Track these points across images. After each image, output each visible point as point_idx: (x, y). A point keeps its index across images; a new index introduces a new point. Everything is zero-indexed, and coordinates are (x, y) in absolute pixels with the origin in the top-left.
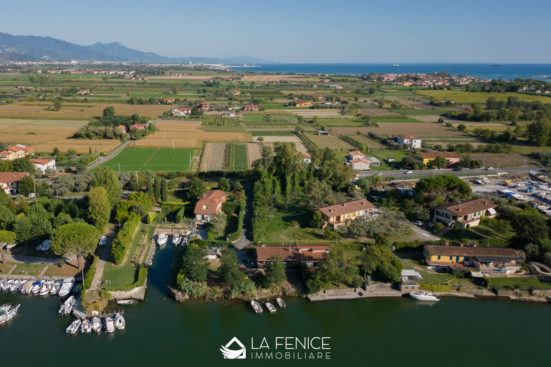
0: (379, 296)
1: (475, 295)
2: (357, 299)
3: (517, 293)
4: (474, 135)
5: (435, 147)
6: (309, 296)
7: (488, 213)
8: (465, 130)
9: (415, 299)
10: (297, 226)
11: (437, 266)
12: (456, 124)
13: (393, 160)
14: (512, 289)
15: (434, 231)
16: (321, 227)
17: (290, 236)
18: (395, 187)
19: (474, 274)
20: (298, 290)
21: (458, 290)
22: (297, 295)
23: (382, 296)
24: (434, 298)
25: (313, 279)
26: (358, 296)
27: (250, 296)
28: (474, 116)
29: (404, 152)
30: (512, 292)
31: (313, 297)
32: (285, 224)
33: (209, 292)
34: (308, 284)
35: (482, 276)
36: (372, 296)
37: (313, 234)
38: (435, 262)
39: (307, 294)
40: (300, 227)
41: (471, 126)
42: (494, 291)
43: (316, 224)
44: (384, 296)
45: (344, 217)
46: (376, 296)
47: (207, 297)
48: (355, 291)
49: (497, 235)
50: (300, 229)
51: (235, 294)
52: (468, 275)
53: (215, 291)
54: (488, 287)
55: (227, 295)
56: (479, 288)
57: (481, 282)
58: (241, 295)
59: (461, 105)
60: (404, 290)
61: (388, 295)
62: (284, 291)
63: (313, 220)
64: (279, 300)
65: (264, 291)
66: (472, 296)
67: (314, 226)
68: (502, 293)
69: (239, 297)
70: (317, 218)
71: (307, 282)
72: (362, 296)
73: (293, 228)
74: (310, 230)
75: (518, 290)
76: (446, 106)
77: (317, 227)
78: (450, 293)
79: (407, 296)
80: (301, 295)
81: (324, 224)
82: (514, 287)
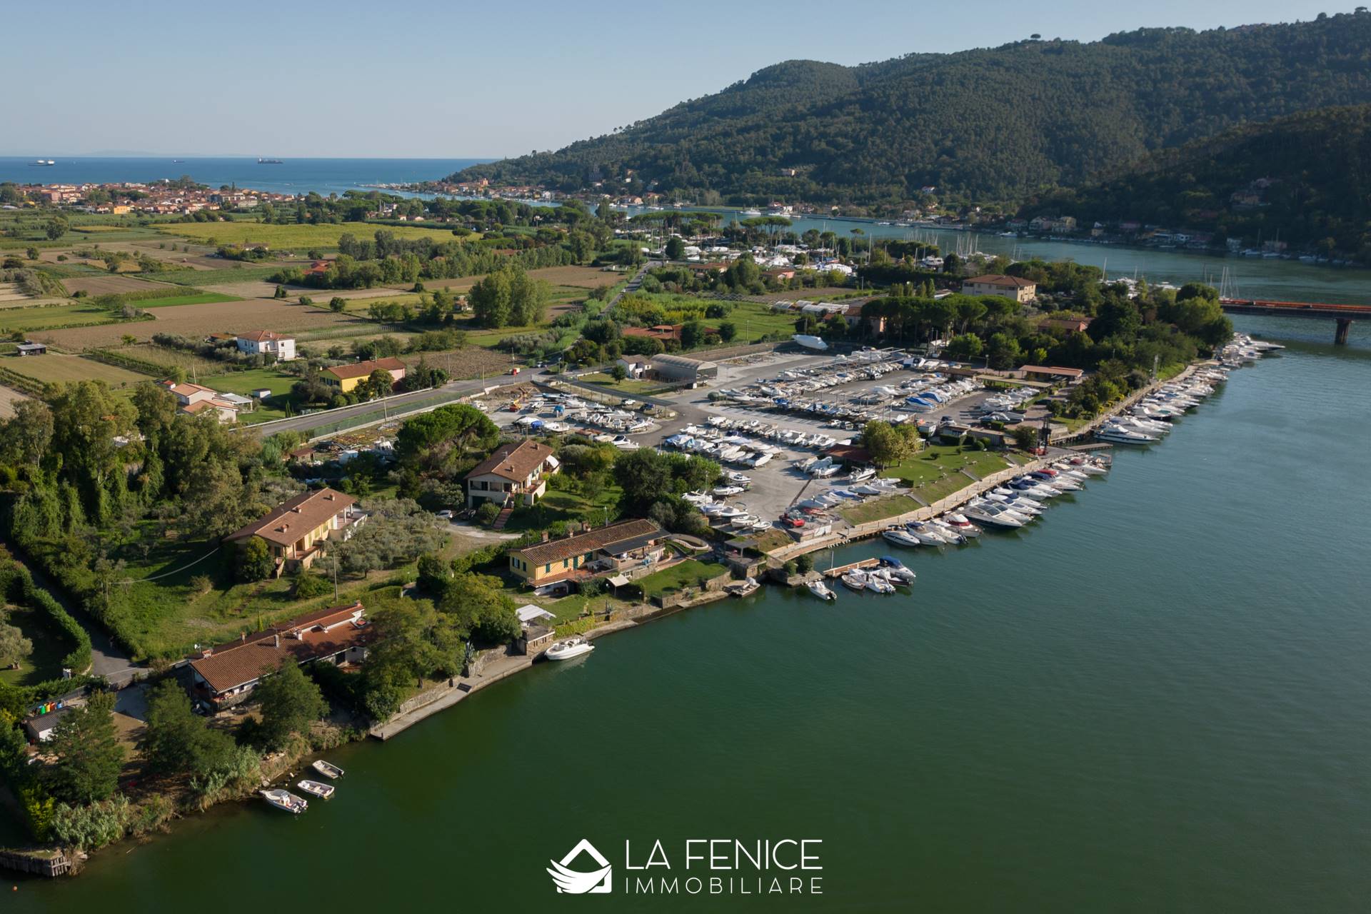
0: (497, 678)
1: (634, 620)
2: (464, 700)
3: (687, 594)
4: (370, 317)
5: (330, 352)
6: (372, 731)
7: (547, 467)
8: (346, 308)
9: (558, 661)
10: (207, 590)
11: (547, 587)
12: (322, 298)
13: (269, 392)
14: (680, 591)
15: (485, 522)
16: (274, 575)
17: (213, 617)
18: (329, 450)
19: (618, 581)
20: (344, 727)
21: (607, 619)
22: (346, 739)
23: (501, 676)
24: (586, 648)
25: (378, 687)
26: (464, 694)
27: (247, 783)
28: (341, 277)
29: (268, 371)
30: (681, 595)
31: (386, 729)
32: (172, 593)
33: (136, 818)
34: (369, 702)
35: (628, 581)
36: (486, 683)
37: (262, 595)
38: (543, 580)
39: (367, 727)
40: (216, 587)
41: (359, 300)
42: (655, 601)
43: (258, 570)
44: (505, 674)
45: (310, 538)
46: (492, 680)
47: (138, 831)
48: (451, 685)
49: (583, 504)
50: (220, 593)
51: (214, 793)
52: (606, 588)
53: (153, 809)
54: (646, 598)
55: (188, 806)
56: (634, 605)
57: (629, 593)
58: (227, 790)
59: (286, 255)
60: (533, 648)
61: (511, 672)
62: (315, 740)
63: (248, 563)
64: (319, 765)
65: (274, 758)
66: (630, 623)
67: (257, 576)
68: (668, 602)
69: (222, 798)
70: (259, 556)
71: (364, 700)
72: (471, 691)
73: (201, 595)
74: (252, 587)
75: (686, 590)
76: (257, 260)
77: (263, 576)
78: (597, 629)
79: (542, 659)
80: (354, 736)
81: (278, 566)
82: (678, 586)
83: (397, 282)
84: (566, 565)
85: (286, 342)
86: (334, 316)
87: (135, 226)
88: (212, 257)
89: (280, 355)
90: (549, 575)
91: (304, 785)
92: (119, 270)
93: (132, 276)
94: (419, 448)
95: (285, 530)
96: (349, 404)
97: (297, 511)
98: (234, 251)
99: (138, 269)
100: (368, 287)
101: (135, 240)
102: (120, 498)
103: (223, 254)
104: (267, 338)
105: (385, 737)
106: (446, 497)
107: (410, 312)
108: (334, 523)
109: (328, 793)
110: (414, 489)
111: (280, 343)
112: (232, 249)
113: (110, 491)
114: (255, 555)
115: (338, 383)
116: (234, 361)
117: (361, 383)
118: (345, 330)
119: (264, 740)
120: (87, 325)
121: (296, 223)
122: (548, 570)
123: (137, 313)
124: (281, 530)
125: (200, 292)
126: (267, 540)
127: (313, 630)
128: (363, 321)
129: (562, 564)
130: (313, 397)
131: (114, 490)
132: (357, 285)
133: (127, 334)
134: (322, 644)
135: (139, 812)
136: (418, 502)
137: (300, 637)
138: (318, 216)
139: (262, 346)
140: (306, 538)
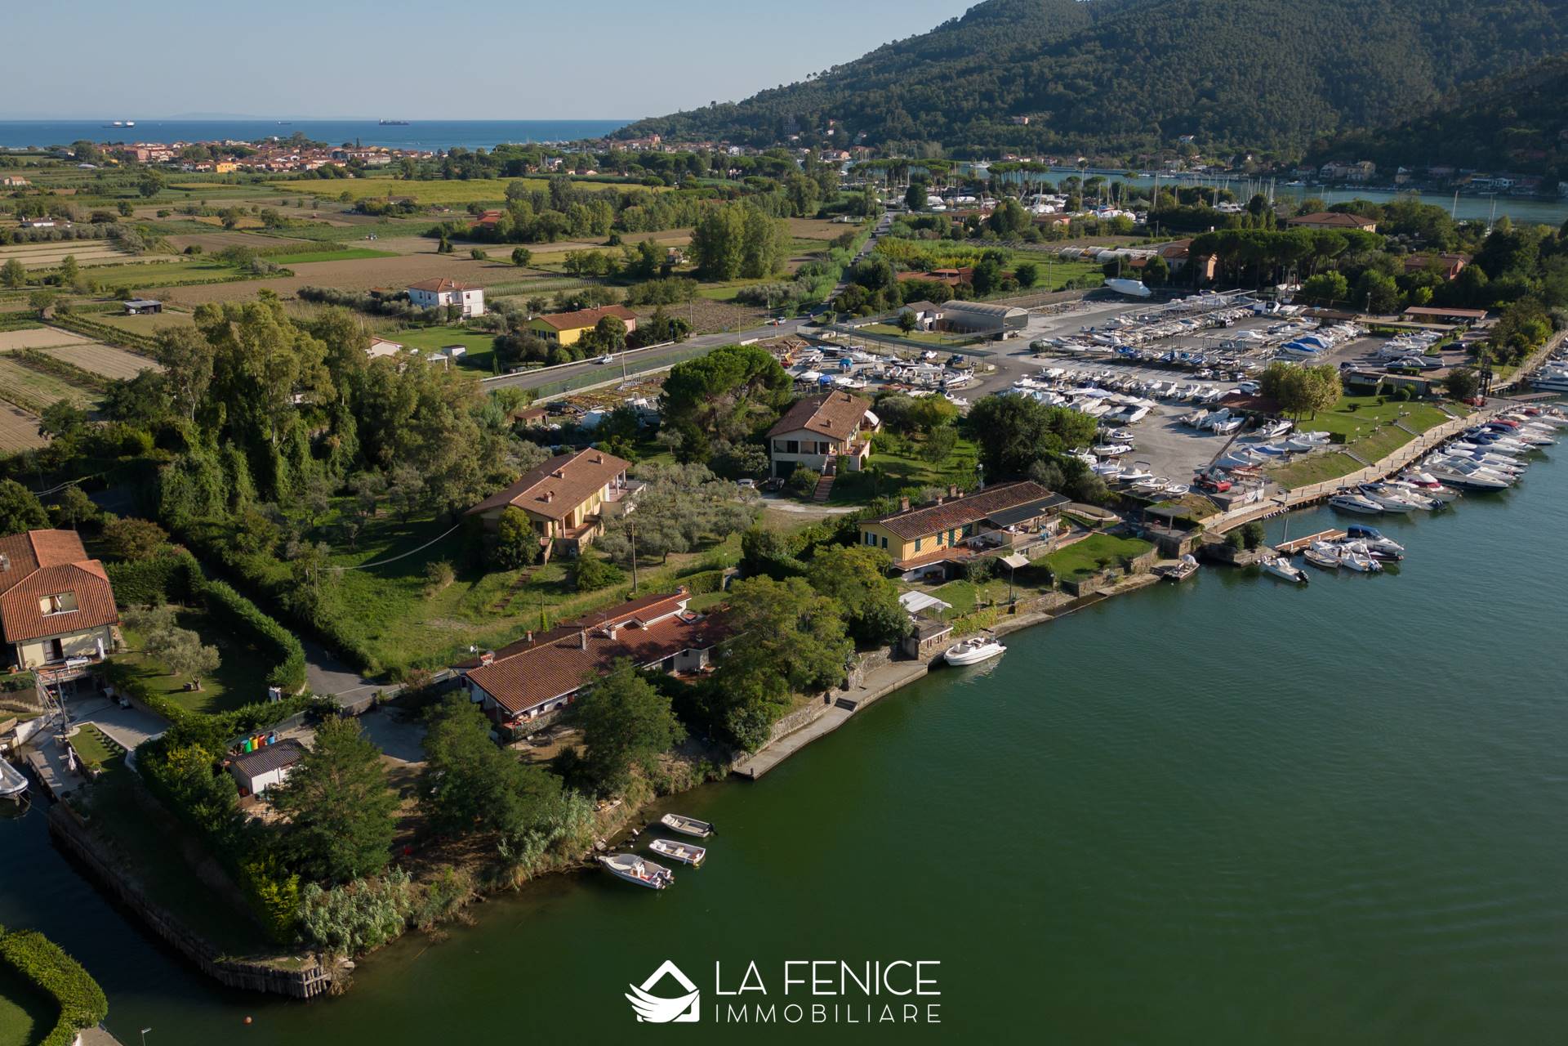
0: (887, 690)
1: (1046, 612)
2: (848, 721)
3: (1109, 577)
4: (565, 271)
5: (529, 305)
6: (735, 767)
7: (866, 424)
8: (531, 262)
9: (963, 667)
10: (447, 584)
11: (916, 571)
12: (503, 253)
13: (462, 350)
14: (1099, 573)
15: (802, 493)
16: (539, 559)
17: (466, 616)
18: (563, 413)
19: (1015, 561)
20: (696, 761)
21: (1012, 610)
22: (700, 778)
23: (890, 689)
24: (995, 649)
25: (742, 702)
26: (847, 713)
27: (576, 845)
28: (516, 229)
29: (453, 328)
30: (1100, 579)
31: (755, 763)
32: (400, 586)
33: (420, 904)
34: (732, 725)
35: (1027, 562)
36: (873, 698)
37: (528, 585)
38: (913, 562)
39: (729, 761)
40: (460, 578)
41: (544, 253)
42: (1069, 588)
43: (519, 554)
44: (897, 685)
45: (581, 512)
46: (880, 693)
47: (425, 923)
48: (827, 701)
49: (922, 469)
50: (467, 585)
51: (534, 860)
52: (1000, 571)
53: (444, 888)
54: (1055, 584)
55: (494, 881)
56: (1043, 593)
57: (1033, 577)
58: (548, 858)
59: (440, 209)
60: (928, 649)
61: (902, 683)
62: (659, 781)
63: (504, 544)
64: (668, 820)
65: (608, 808)
66: (1042, 616)
67: (518, 560)
68: (1086, 588)
69: (541, 867)
70: (519, 534)
71: (726, 722)
72: (856, 708)
73: (441, 587)
74: (513, 577)
75: (1106, 571)
76: (406, 215)
77: (525, 562)
78: (1000, 625)
79: (940, 664)
80: (712, 774)
81: (544, 548)
82: (1095, 567)
83: (585, 235)
84: (940, 542)
85: (472, 293)
86: (519, 271)
87: (245, 184)
88: (349, 213)
89: (465, 310)
90: (919, 554)
91: (658, 845)
92: (237, 226)
93: (254, 233)
94: (697, 401)
95: (550, 499)
96: (574, 359)
97: (559, 475)
98: (376, 205)
99: (261, 224)
100: (551, 241)
101: (251, 197)
102: (302, 467)
103: (362, 209)
104: (447, 288)
105: (755, 775)
106: (745, 461)
107: (615, 264)
108: (605, 494)
109: (699, 857)
110: (702, 452)
111: (465, 294)
112: (374, 203)
113: (289, 457)
114: (513, 533)
115: (554, 335)
116: (408, 316)
117: (584, 336)
118: (538, 285)
119: (593, 781)
120: (209, 282)
121: (442, 179)
122: (918, 549)
123: (270, 268)
124: (544, 499)
125: (345, 248)
126: (528, 512)
127: (627, 627)
128: (556, 275)
129: (935, 538)
130: (524, 353)
131: (294, 457)
132: (537, 239)
133: (266, 289)
134: (643, 645)
135: (424, 894)
136: (710, 466)
137: (614, 636)
138: (469, 171)
139: (443, 298)
140: (577, 510)
